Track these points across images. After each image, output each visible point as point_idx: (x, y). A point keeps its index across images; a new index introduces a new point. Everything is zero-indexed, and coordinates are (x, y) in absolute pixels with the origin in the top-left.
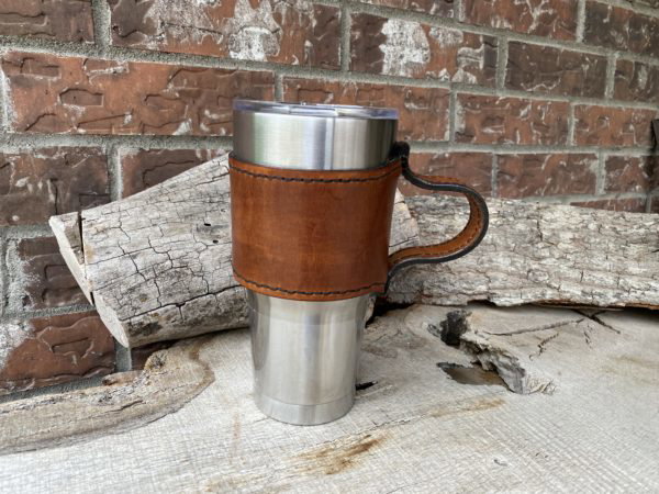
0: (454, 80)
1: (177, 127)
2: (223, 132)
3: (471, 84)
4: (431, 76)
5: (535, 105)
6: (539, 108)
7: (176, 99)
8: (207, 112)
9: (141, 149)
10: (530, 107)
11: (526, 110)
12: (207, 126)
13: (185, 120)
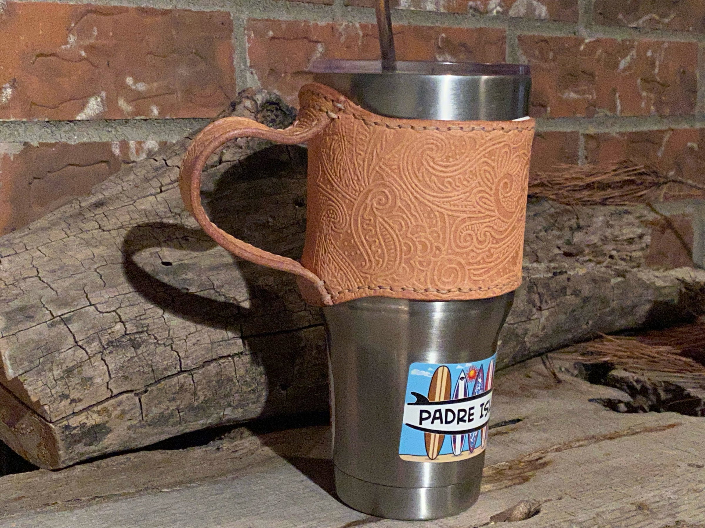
0: (512, 13)
1: (83, 106)
2: (155, 111)
3: (540, 20)
4: (475, 9)
5: (642, 49)
6: (649, 54)
7: (82, 59)
8: (129, 81)
9: (26, 144)
10: (634, 52)
11: (628, 58)
12: (129, 101)
13: (95, 94)
